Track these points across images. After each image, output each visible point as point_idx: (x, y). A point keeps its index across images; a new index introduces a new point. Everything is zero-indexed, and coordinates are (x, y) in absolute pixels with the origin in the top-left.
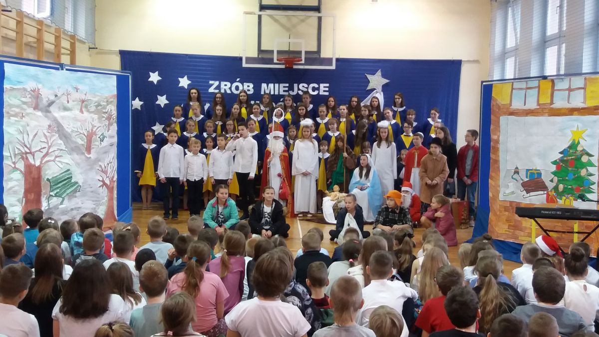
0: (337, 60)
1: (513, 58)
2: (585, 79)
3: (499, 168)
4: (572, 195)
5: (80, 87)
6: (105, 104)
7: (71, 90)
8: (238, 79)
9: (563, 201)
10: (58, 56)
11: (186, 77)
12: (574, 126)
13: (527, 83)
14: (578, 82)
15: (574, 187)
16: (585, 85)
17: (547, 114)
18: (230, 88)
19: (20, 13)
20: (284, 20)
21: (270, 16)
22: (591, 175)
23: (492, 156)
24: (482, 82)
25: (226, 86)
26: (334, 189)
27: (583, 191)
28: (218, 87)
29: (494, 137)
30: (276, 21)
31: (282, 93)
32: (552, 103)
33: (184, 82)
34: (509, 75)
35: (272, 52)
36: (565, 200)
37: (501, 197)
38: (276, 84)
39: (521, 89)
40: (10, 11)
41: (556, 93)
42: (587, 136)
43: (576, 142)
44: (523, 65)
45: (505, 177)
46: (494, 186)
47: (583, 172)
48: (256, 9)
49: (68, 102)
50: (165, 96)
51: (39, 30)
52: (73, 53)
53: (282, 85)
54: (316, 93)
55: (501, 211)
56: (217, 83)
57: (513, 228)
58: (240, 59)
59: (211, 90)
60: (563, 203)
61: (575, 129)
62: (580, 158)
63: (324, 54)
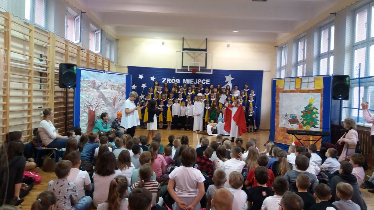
0: (213, 70)
1: (284, 70)
2: (315, 78)
3: (279, 114)
4: (309, 125)
5: (112, 80)
6: (121, 86)
7: (107, 81)
8: (174, 78)
10: (103, 68)
11: (153, 77)
13: (290, 80)
14: (312, 79)
15: (310, 122)
16: (315, 80)
17: (299, 92)
18: (171, 81)
19: (88, 51)
20: (192, 55)
21: (187, 53)
22: (317, 117)
23: (276, 109)
24: (272, 79)
25: (169, 80)
26: (212, 122)
27: (314, 123)
28: (166, 81)
29: (277, 101)
30: (189, 55)
31: (191, 83)
32: (301, 88)
33: (153, 79)
34: (283, 76)
35: (187, 67)
36: (306, 127)
37: (280, 126)
38: (189, 80)
39: (288, 82)
40: (84, 50)
41: (302, 84)
42: (316, 101)
43: (311, 104)
44: (288, 73)
45: (281, 117)
46: (277, 121)
47: (314, 116)
48: (181, 50)
49: (106, 86)
50: (145, 84)
51: (96, 58)
52: (109, 67)
53: (191, 80)
54: (204, 83)
55: (280, 132)
56: (165, 79)
57: (285, 138)
58: (174, 70)
59: (163, 82)
60: (306, 129)
61: (310, 98)
62: (313, 110)
63: (208, 68)
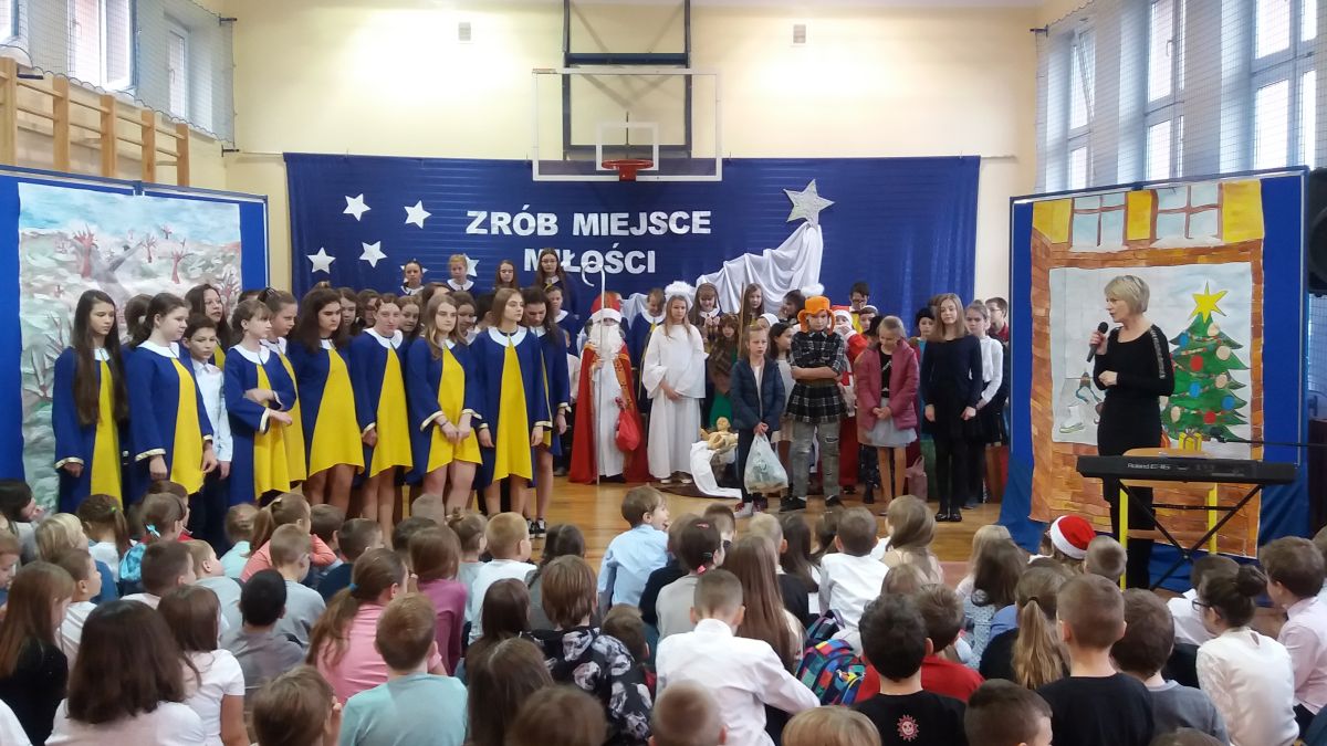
0: (726, 162)
1: (1084, 151)
2: (1220, 187)
3: (1049, 376)
4: (1200, 428)
5: (173, 228)
6: (220, 262)
7: (154, 234)
8: (526, 207)
9: (1181, 440)
10: (150, 167)
11: (420, 205)
12: (1199, 286)
13: (1101, 199)
14: (1205, 193)
15: (1204, 412)
16: (1221, 199)
17: (1143, 263)
18: (510, 225)
19: (64, 82)
20: (615, 85)
21: (587, 76)
22: (1237, 386)
23: (1036, 351)
24: (1012, 199)
25: (501, 222)
26: (719, 427)
27: (1221, 420)
28: (486, 224)
29: (1038, 312)
30: (600, 86)
31: (615, 232)
32: (1153, 238)
33: (417, 215)
34: (1078, 181)
35: (592, 149)
36: (1185, 440)
37: (1056, 436)
38: (602, 215)
39: (1091, 211)
40: (41, 78)
41: (1160, 216)
42: (1229, 305)
43: (1205, 319)
44: (1102, 162)
45: (1063, 393)
46: (1042, 415)
47: (1221, 381)
48: (558, 63)
49: (150, 259)
50: (378, 244)
51: (105, 116)
52: (182, 161)
53: (615, 216)
54: (684, 230)
55: (1056, 465)
56: (482, 215)
57: (1082, 499)
58: (527, 166)
59: (472, 229)
60: (1181, 447)
61: (1202, 292)
62: (1215, 352)
63: (698, 152)
